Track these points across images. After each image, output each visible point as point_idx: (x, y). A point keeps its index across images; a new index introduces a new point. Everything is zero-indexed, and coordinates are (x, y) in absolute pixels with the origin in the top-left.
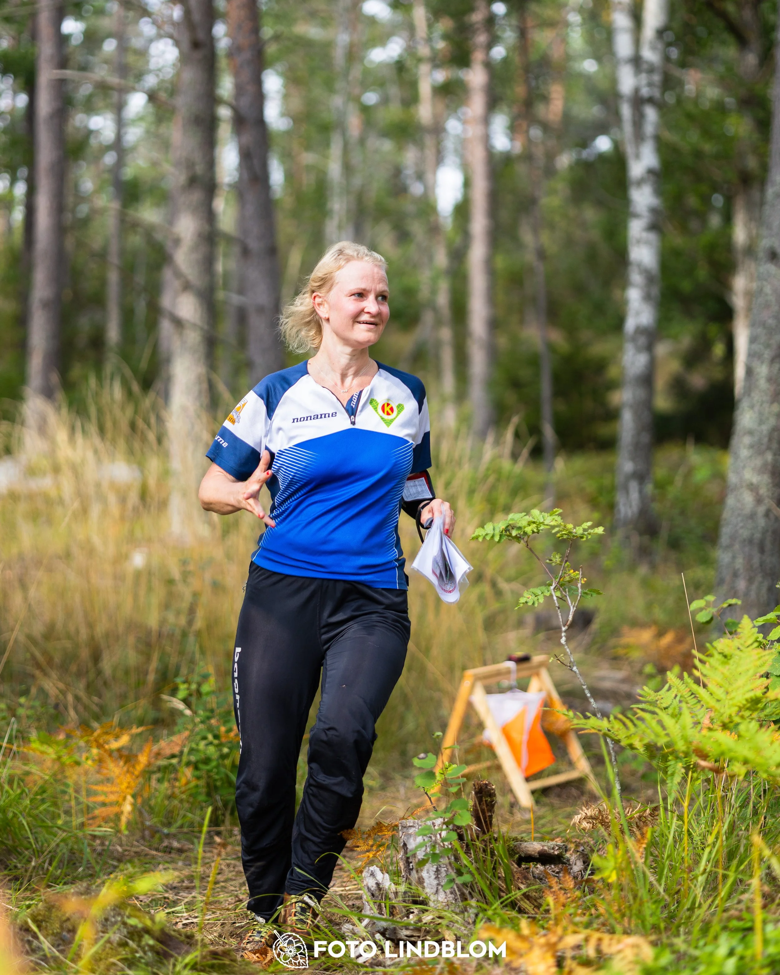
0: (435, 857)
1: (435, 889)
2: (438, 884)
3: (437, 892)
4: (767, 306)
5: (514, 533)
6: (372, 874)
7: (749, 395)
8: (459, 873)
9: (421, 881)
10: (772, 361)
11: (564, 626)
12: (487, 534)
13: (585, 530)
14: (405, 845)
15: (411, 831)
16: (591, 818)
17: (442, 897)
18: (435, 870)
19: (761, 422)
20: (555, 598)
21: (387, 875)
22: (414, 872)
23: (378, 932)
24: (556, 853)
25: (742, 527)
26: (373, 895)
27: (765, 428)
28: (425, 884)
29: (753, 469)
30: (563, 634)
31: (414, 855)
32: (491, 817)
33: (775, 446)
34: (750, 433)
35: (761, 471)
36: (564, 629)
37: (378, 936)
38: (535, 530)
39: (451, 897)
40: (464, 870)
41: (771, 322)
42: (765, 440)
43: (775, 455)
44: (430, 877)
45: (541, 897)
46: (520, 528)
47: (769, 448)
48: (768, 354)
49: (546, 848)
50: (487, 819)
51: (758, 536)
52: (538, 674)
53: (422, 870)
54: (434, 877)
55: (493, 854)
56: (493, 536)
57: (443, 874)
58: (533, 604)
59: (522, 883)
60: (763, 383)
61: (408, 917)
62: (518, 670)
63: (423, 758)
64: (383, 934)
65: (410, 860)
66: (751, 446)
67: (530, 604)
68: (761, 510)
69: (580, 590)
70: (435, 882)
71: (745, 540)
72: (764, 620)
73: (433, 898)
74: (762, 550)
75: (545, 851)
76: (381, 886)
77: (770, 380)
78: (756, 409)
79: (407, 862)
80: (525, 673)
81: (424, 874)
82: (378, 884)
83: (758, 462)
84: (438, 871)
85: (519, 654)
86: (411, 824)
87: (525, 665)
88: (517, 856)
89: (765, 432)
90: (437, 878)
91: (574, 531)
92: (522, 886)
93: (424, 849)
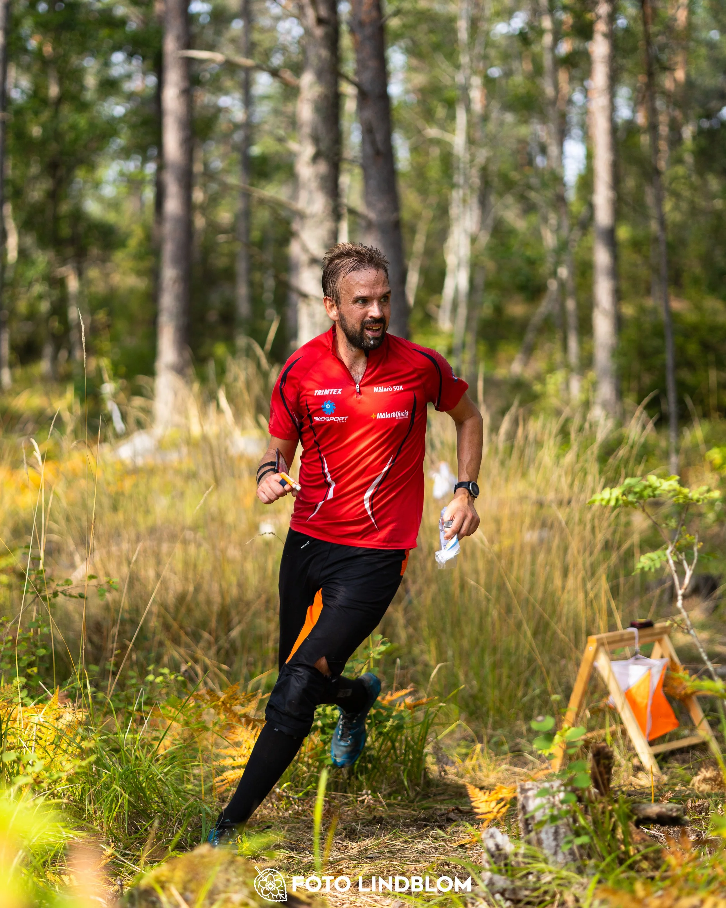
0: (553, 818)
1: (553, 851)
2: (557, 846)
3: (555, 853)
5: (631, 498)
6: (492, 836)
8: (577, 834)
9: (540, 842)
11: (681, 589)
12: (602, 500)
13: (701, 494)
14: (524, 807)
15: (530, 793)
16: (710, 779)
17: (560, 858)
18: (553, 830)
20: (671, 562)
21: (506, 838)
22: (533, 834)
23: (498, 892)
24: (674, 814)
26: (492, 856)
28: (544, 845)
30: (680, 598)
31: (533, 817)
32: (609, 780)
36: (680, 592)
37: (498, 896)
38: (651, 494)
39: (569, 858)
40: (582, 832)
44: (548, 838)
45: (659, 858)
46: (636, 493)
49: (664, 810)
50: (605, 782)
52: (660, 641)
53: (541, 832)
54: (552, 838)
55: (611, 816)
56: (609, 501)
57: (562, 836)
58: (650, 569)
59: (640, 843)
61: (527, 878)
62: (640, 637)
63: (542, 721)
64: (502, 894)
65: (529, 822)
67: (646, 569)
69: (696, 554)
70: (554, 844)
73: (551, 859)
75: (664, 813)
76: (501, 847)
79: (527, 823)
80: (648, 639)
81: (543, 836)
82: (497, 846)
84: (556, 833)
85: (642, 620)
86: (530, 786)
87: (648, 631)
88: (635, 818)
90: (555, 839)
91: (690, 495)
92: (641, 848)
93: (542, 811)
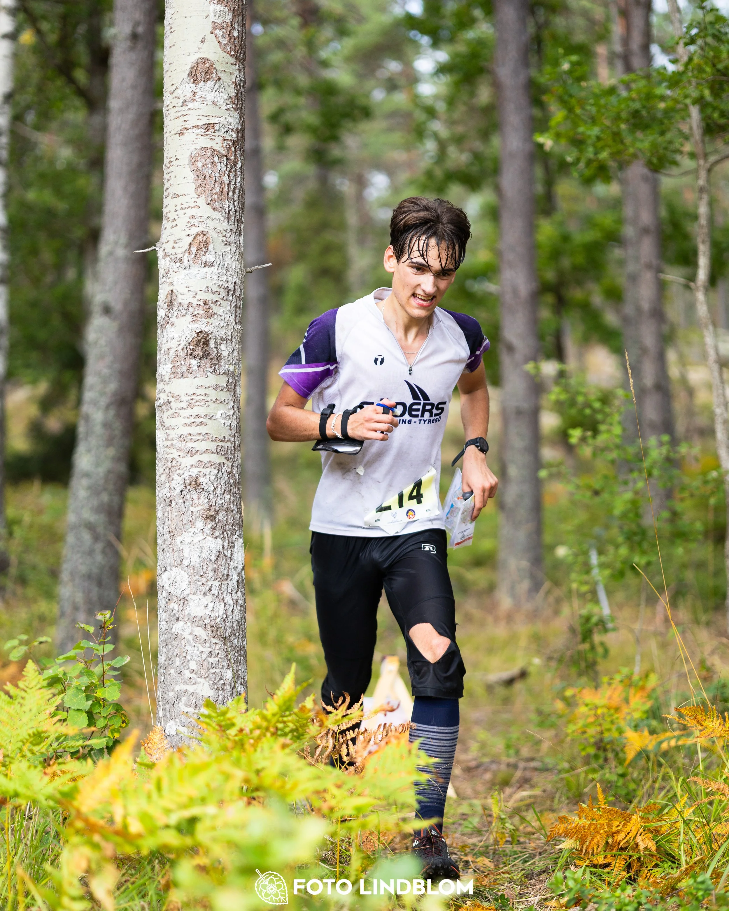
4: (102, 357)
7: (86, 440)
10: (107, 407)
19: (97, 465)
25: (81, 564)
27: (101, 471)
29: (92, 509)
33: (111, 487)
34: (87, 475)
35: (98, 510)
41: (106, 371)
42: (101, 482)
43: (111, 495)
47: (105, 489)
48: (103, 401)
51: (95, 570)
60: (98, 429)
66: (89, 488)
68: (99, 546)
71: (84, 575)
72: (64, 658)
74: (100, 584)
77: (106, 425)
78: (93, 452)
83: (95, 502)
89: (102, 475)
